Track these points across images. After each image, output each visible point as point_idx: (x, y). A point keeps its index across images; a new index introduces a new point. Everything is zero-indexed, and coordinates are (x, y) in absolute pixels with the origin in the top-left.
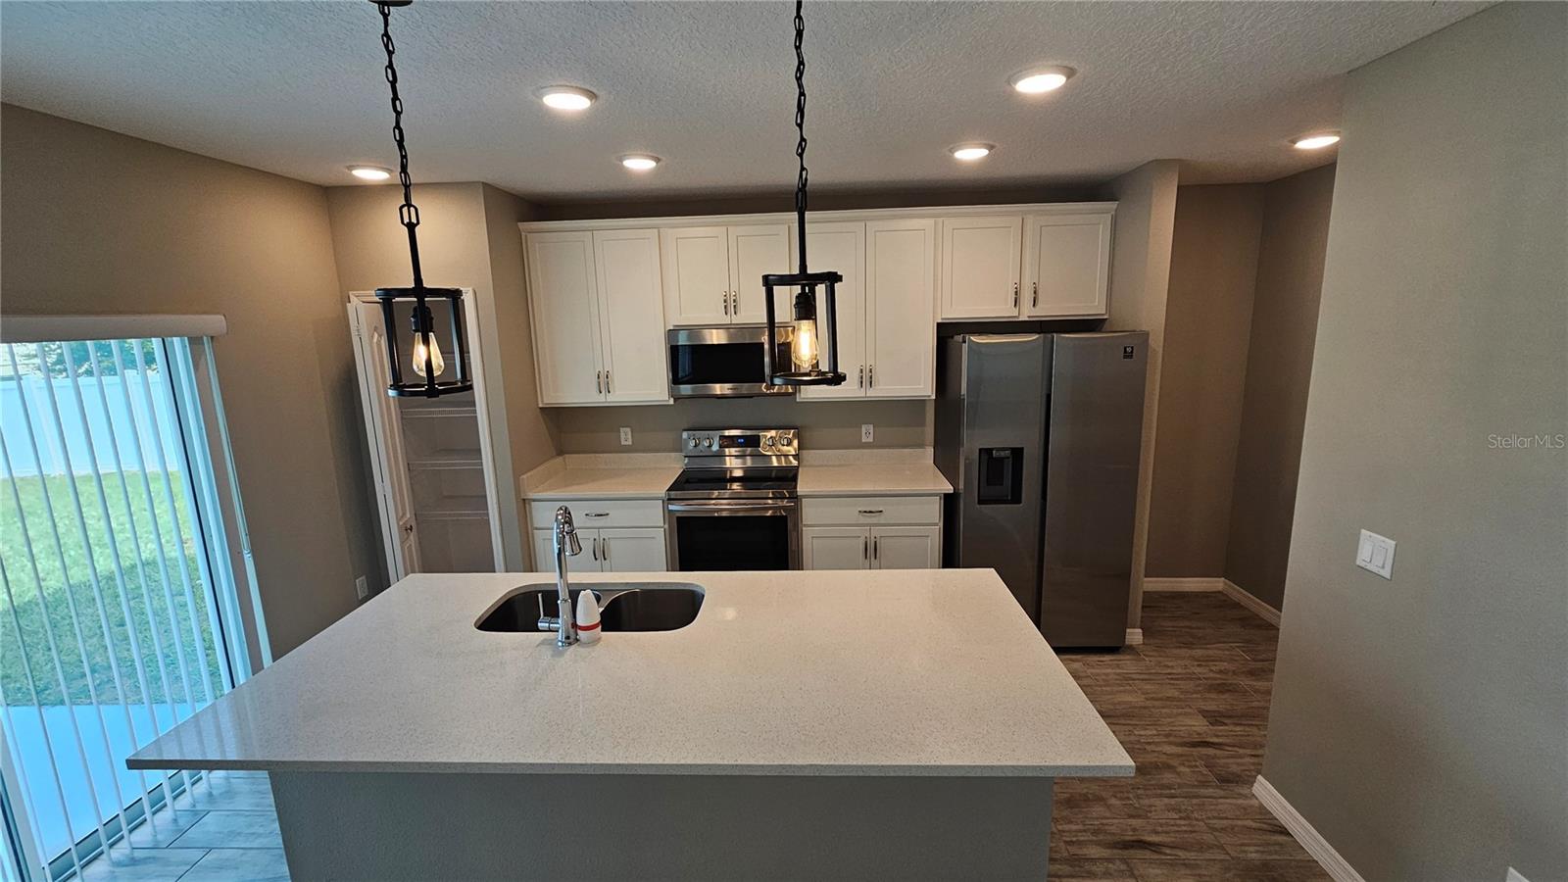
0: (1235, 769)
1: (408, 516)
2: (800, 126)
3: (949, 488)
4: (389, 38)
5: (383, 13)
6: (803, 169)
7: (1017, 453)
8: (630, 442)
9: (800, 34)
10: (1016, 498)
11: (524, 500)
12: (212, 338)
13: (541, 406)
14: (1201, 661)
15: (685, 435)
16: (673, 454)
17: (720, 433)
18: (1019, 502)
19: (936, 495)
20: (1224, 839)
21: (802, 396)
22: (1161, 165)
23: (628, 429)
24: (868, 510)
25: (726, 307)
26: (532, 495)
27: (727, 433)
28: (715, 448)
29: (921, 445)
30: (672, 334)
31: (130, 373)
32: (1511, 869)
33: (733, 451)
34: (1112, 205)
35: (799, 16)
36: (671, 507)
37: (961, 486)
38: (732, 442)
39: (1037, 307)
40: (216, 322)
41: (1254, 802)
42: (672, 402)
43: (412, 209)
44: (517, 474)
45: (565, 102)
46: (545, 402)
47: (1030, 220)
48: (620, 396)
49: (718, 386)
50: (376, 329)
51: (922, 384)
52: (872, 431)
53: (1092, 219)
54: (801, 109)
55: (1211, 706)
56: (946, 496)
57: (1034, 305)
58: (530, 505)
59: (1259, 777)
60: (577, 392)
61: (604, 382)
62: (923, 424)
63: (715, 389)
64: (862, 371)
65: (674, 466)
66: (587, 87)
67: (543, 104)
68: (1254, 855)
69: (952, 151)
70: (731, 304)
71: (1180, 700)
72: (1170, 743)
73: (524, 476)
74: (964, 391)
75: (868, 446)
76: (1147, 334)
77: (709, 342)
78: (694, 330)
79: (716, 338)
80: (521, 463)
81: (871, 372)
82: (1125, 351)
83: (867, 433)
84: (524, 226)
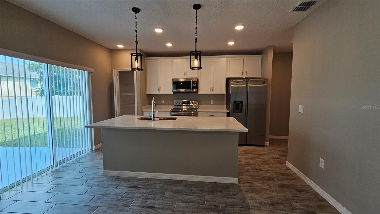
0: (283, 162)
1: (119, 113)
2: (196, 29)
3: (228, 111)
4: (136, 17)
5: (136, 14)
6: (196, 36)
7: (241, 102)
8: (163, 103)
9: (196, 16)
10: (241, 112)
11: (142, 111)
12: (91, 72)
13: (146, 93)
14: (281, 148)
15: (175, 101)
16: (172, 105)
17: (182, 101)
18: (242, 113)
19: (226, 112)
20: (278, 170)
21: (199, 92)
22: (270, 47)
23: (163, 100)
24: (211, 115)
25: (184, 75)
26: (144, 110)
27: (184, 101)
28: (181, 104)
29: (224, 105)
30: (173, 79)
31: (56, 96)
32: (320, 158)
33: (185, 105)
34: (262, 55)
35: (196, 14)
36: (171, 113)
37: (230, 111)
38: (184, 103)
39: (247, 75)
40: (92, 70)
41: (286, 166)
42: (172, 93)
43: (137, 42)
44: (142, 105)
45: (159, 31)
46: (148, 93)
47: (245, 58)
48: (163, 91)
49: (182, 90)
50: (117, 75)
51: (223, 91)
52: (213, 102)
53: (257, 58)
54: (196, 27)
55: (281, 154)
56: (228, 112)
57: (246, 75)
58: (143, 112)
59: (287, 161)
60: (153, 90)
61: (159, 89)
62: (224, 100)
63: (181, 91)
64: (211, 88)
65: (172, 107)
66: (163, 28)
67: (155, 31)
68: (283, 172)
69: (228, 43)
70: (185, 74)
71: (275, 153)
72: (271, 158)
73: (143, 106)
74: (231, 93)
75: (212, 105)
76: (267, 79)
77: (180, 81)
78: (177, 79)
79: (182, 80)
80: (142, 104)
81: (213, 88)
82: (263, 82)
83: (212, 102)
84: (146, 58)
